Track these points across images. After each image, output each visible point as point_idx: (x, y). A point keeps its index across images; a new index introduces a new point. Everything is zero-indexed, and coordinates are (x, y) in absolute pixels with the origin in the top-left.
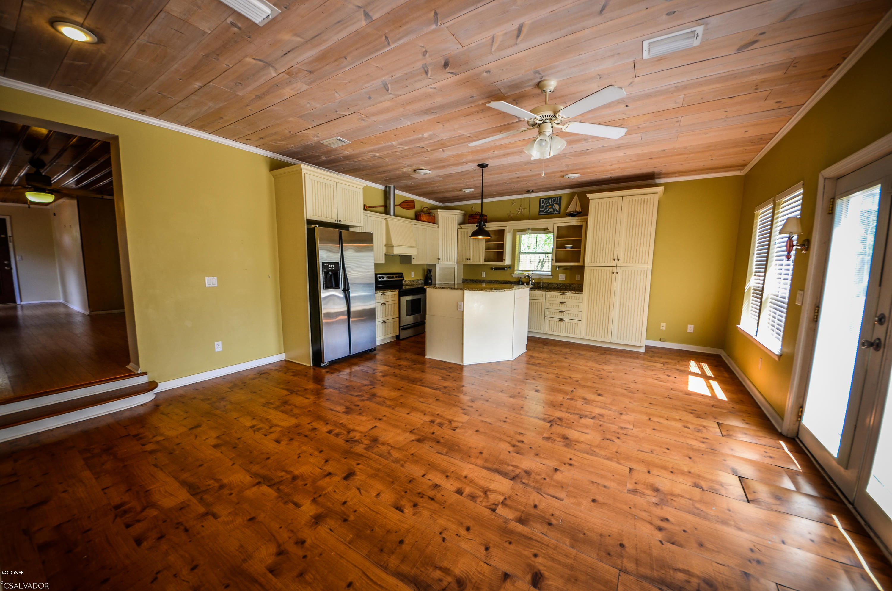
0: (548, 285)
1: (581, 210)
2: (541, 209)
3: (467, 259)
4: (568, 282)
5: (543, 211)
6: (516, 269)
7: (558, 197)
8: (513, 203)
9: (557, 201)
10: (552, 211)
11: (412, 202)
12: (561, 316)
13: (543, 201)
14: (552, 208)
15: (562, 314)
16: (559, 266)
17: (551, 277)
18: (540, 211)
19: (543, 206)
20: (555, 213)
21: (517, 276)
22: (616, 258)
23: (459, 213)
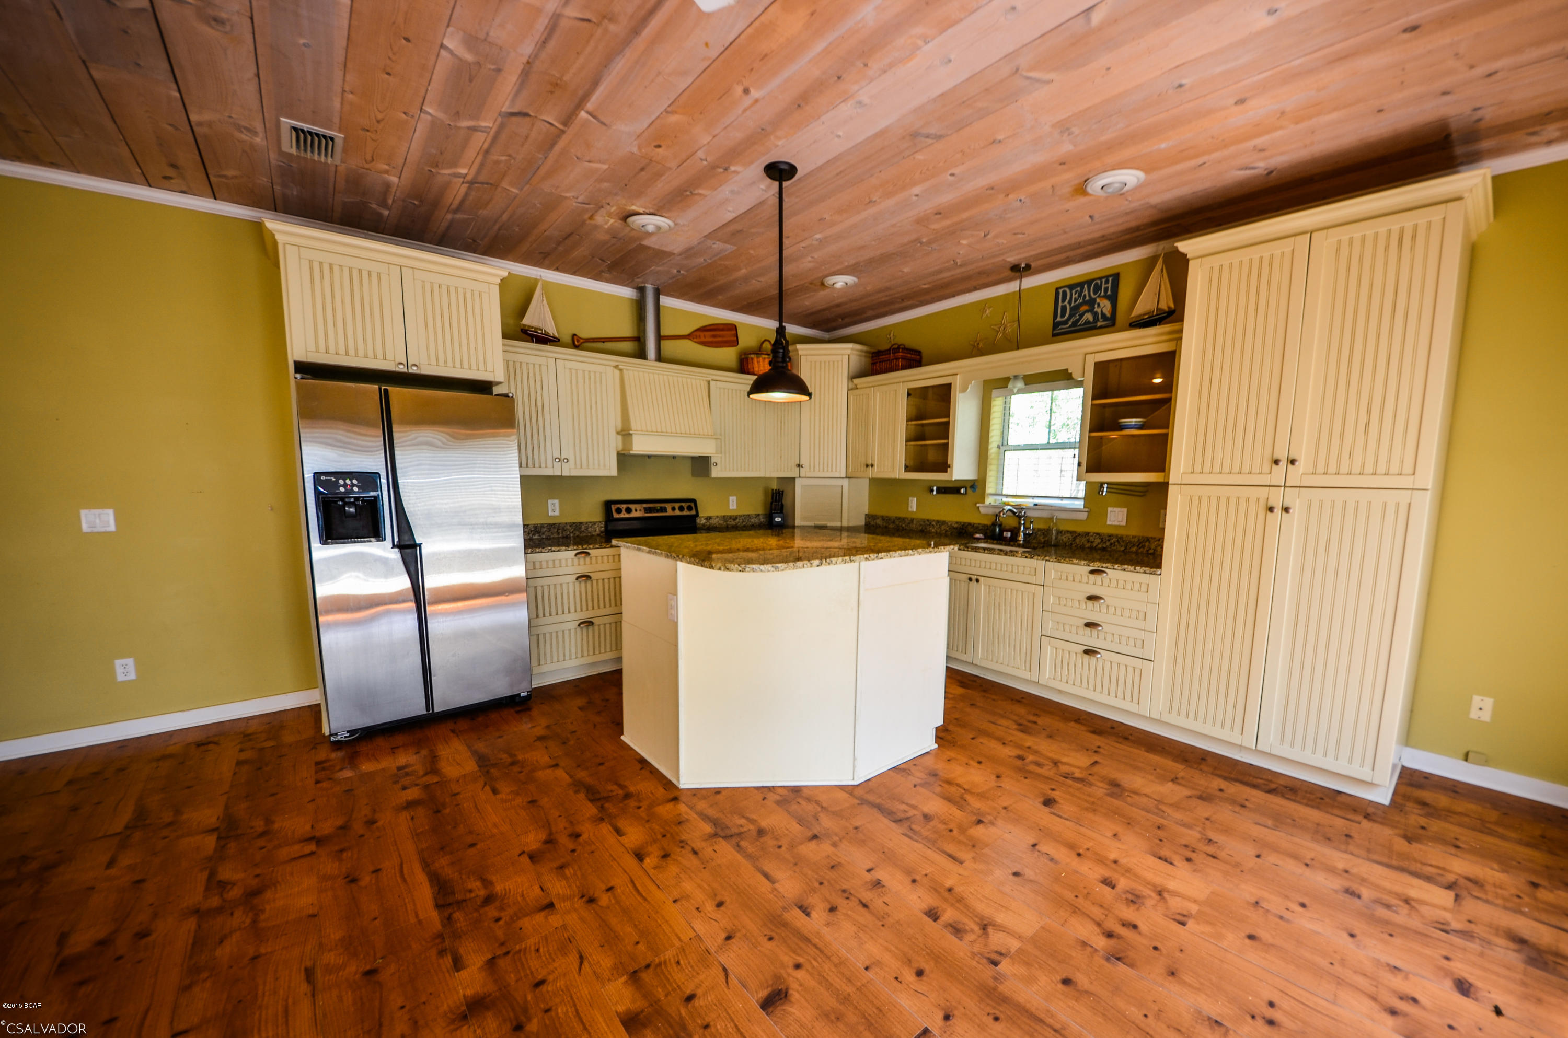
0: (1075, 538)
1: (1172, 306)
2: (1059, 319)
3: (867, 466)
4: (1135, 531)
5: (1066, 322)
6: (990, 488)
7: (1107, 277)
8: (984, 311)
9: (1106, 290)
10: (1091, 319)
11: (732, 328)
12: (1090, 639)
13: (1065, 293)
14: (1091, 310)
15: (1095, 632)
16: (1108, 483)
17: (1084, 516)
18: (1056, 325)
19: (1064, 308)
20: (1099, 324)
21: (991, 511)
22: (1282, 455)
23: (852, 349)
